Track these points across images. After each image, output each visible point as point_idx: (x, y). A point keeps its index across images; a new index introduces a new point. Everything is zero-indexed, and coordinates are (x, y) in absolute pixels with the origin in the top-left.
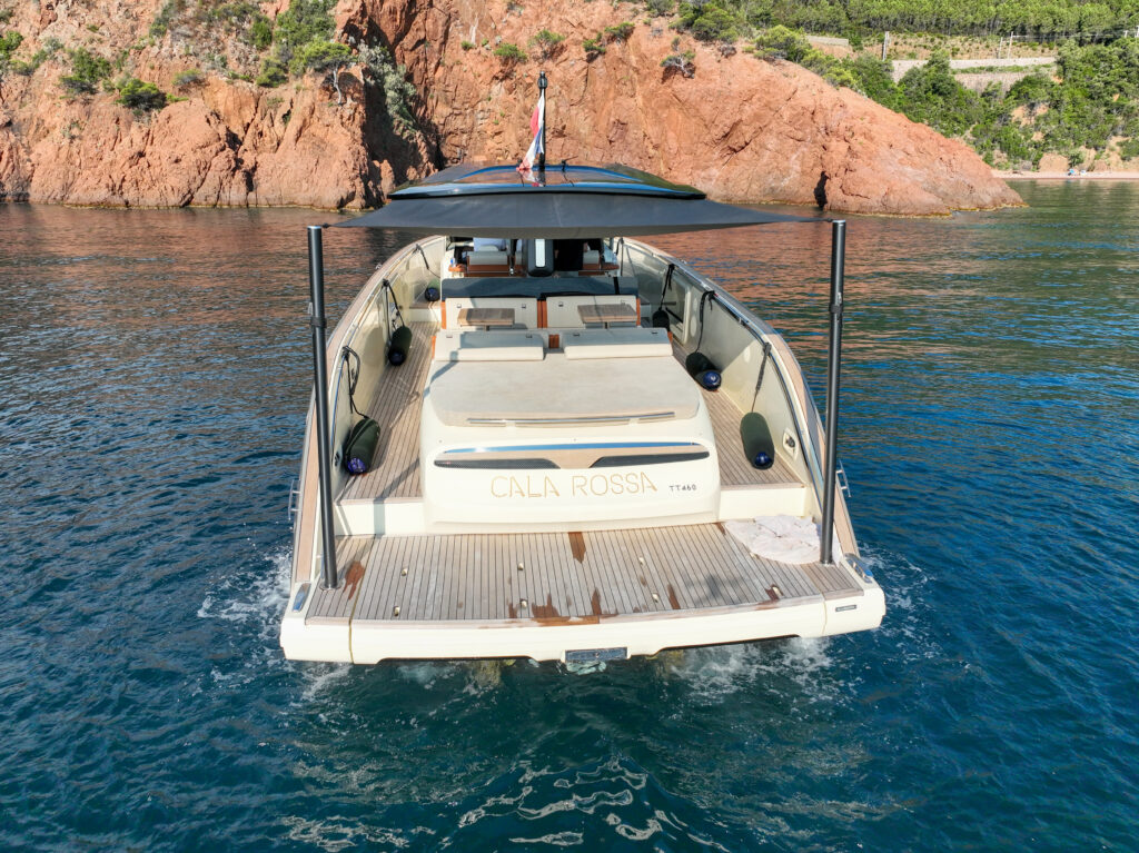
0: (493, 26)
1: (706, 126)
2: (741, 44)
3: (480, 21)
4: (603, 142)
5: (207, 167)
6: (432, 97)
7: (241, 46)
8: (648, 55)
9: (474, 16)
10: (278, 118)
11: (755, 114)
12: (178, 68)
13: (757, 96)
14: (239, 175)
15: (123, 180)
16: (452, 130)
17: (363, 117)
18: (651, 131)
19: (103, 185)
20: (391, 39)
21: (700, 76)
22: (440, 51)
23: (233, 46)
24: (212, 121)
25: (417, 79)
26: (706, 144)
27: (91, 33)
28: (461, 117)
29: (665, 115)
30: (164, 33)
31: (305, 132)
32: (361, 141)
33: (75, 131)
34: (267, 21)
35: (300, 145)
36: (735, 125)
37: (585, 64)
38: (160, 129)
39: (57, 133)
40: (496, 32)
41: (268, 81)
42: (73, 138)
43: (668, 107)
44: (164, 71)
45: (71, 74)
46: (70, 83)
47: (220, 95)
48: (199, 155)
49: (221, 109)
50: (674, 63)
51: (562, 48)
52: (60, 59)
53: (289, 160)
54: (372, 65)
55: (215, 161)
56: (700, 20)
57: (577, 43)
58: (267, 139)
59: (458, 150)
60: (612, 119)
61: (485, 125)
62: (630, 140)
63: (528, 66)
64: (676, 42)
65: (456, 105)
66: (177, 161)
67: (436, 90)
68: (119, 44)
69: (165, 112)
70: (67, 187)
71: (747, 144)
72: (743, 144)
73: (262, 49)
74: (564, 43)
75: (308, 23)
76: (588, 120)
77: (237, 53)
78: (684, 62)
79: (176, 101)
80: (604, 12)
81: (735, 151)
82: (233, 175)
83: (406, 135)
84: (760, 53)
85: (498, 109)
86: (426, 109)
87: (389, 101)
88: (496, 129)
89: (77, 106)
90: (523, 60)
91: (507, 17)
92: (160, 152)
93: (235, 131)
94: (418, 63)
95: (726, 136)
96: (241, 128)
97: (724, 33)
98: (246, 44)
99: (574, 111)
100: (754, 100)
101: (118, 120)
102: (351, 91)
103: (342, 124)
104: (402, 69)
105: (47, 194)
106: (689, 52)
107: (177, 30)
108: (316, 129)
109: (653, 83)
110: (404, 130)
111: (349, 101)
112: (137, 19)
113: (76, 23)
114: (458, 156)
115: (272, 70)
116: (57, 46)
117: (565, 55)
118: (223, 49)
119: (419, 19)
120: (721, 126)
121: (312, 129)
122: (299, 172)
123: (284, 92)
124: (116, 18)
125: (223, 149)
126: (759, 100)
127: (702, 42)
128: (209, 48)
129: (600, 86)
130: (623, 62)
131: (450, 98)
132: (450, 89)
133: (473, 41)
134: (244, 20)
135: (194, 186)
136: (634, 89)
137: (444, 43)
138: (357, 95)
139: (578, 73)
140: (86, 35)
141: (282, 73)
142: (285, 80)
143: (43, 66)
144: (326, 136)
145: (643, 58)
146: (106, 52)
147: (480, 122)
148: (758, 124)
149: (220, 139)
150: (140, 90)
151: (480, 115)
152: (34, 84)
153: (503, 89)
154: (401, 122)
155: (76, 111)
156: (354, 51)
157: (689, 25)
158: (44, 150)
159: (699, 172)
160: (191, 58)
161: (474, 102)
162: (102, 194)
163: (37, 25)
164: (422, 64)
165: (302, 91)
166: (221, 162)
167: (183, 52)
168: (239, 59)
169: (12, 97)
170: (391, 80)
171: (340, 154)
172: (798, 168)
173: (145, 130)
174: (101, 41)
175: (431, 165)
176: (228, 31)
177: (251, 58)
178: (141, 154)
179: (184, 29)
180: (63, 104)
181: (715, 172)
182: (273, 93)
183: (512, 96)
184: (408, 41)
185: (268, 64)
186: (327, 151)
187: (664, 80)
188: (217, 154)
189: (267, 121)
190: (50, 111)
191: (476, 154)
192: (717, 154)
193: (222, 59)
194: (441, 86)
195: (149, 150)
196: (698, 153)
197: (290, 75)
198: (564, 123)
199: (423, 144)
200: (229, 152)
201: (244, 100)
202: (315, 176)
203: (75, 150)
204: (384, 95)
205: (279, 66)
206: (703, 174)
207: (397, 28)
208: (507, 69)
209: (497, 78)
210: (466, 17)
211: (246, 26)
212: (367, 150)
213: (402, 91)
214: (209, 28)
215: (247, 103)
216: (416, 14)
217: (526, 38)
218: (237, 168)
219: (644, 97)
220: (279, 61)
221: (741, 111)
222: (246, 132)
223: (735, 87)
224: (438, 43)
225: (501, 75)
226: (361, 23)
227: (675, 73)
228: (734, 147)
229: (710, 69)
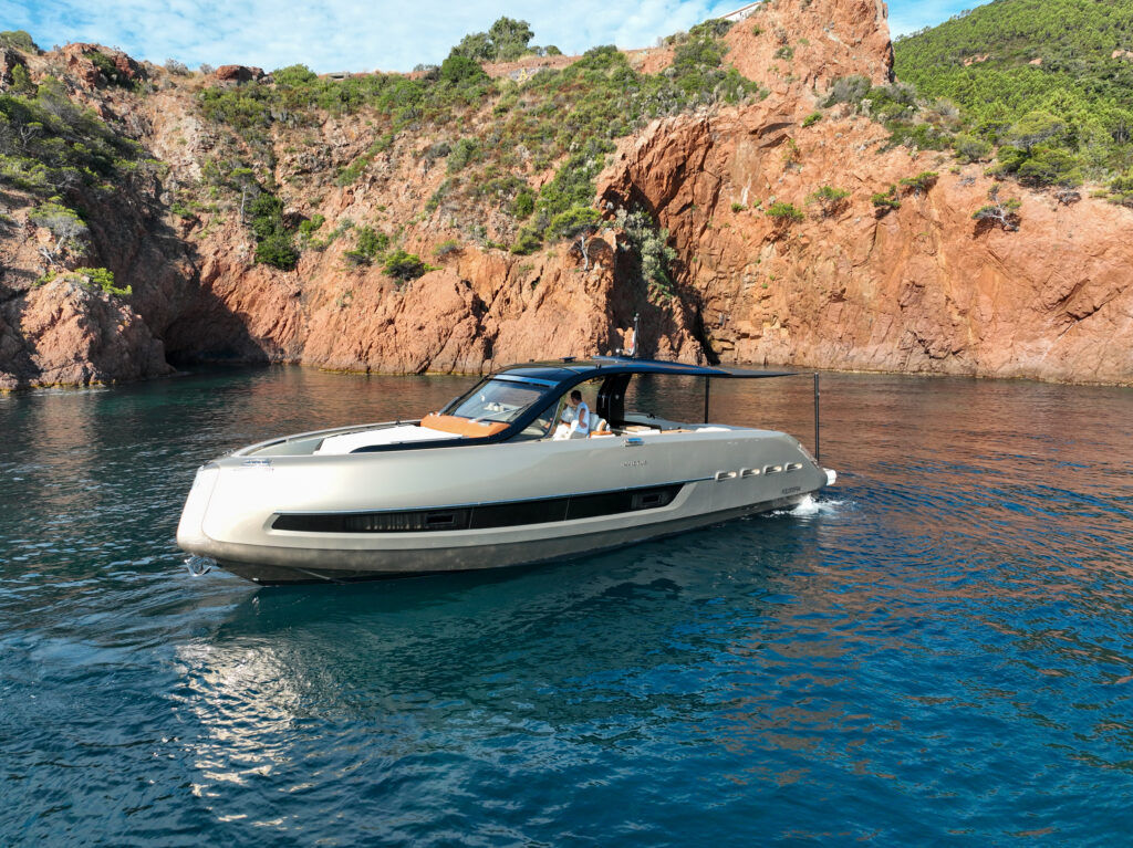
0: (767, 186)
1: (1035, 287)
2: (1087, 189)
3: (753, 182)
4: (892, 307)
5: (449, 334)
6: (696, 261)
7: (503, 216)
8: (955, 206)
9: (746, 178)
10: (528, 283)
11: (1110, 272)
12: (441, 240)
13: (1113, 249)
14: (479, 342)
15: (371, 346)
16: (715, 294)
17: (610, 284)
18: (955, 294)
19: (352, 351)
20: (656, 204)
21: (1026, 228)
22: (708, 214)
23: (495, 216)
24: (461, 289)
25: (680, 244)
26: (1034, 310)
27: (378, 212)
28: (725, 281)
29: (976, 276)
30: (435, 208)
31: (548, 299)
32: (604, 309)
33: (347, 301)
34: (531, 192)
35: (540, 312)
36: (1079, 286)
37: (874, 220)
38: (412, 296)
39: (334, 301)
40: (770, 191)
41: (522, 248)
42: (344, 306)
43: (979, 265)
44: (430, 242)
45: (354, 249)
46: (351, 256)
47: (474, 263)
48: (442, 323)
49: (474, 277)
50: (991, 215)
51: (847, 204)
52: (348, 236)
53: (529, 329)
54: (629, 230)
55: (456, 328)
56: (1030, 162)
57: (864, 198)
58: (513, 306)
59: (720, 315)
60: (905, 281)
61: (750, 288)
62: (928, 305)
63: (804, 226)
64: (995, 190)
65: (721, 268)
66: (421, 328)
67: (700, 254)
68: (400, 222)
69: (420, 281)
70: (330, 351)
71: (1096, 309)
72: (1091, 310)
73: (523, 218)
74: (849, 199)
75: (569, 192)
76: (875, 282)
77: (497, 224)
78: (1004, 213)
79: (432, 270)
80: (899, 163)
81: (1078, 318)
82: (472, 343)
83: (660, 300)
84: (1118, 197)
85: (768, 272)
86: (689, 273)
87: (645, 266)
88: (765, 292)
89: (354, 277)
90: (799, 220)
91: (783, 176)
92: (407, 319)
93: (483, 298)
94: (683, 226)
95: (1064, 300)
96: (489, 295)
97: (1061, 177)
98: (507, 214)
99: (857, 271)
100: (1108, 254)
101: (382, 289)
102: (601, 257)
103: (586, 290)
104: (665, 233)
105: (314, 357)
106: (1011, 201)
107: (449, 205)
108: (560, 296)
109: (960, 240)
110: (658, 296)
111: (597, 266)
112: (420, 198)
113: (368, 205)
114: (719, 321)
115: (529, 237)
116: (348, 225)
117: (849, 212)
118: (485, 220)
119: (687, 183)
120: (1057, 287)
121: (555, 296)
122: (536, 340)
123: (536, 259)
124: (403, 199)
125: (466, 316)
126: (1116, 254)
127: (1031, 189)
128: (473, 220)
129: (890, 245)
130: (921, 216)
131: (715, 262)
132: (716, 252)
133: (744, 202)
134: (510, 192)
135: (433, 353)
136: (934, 246)
137: (713, 206)
138: (605, 261)
139: (864, 231)
140: (374, 213)
141: (536, 241)
142: (539, 247)
143: (335, 243)
144: (569, 302)
145: (948, 210)
146: (388, 228)
147: (746, 286)
148: (1113, 285)
149: (465, 306)
150: (402, 261)
151: (747, 279)
152: (325, 259)
153: (774, 251)
154: (655, 287)
155: (351, 282)
156: (612, 216)
157: (1012, 170)
158: (320, 317)
159: (1021, 343)
160: (454, 230)
161: (741, 265)
162: (349, 359)
163: (339, 208)
164: (687, 228)
165: (553, 258)
166: (461, 330)
167: (448, 225)
168: (498, 229)
169: (306, 270)
170: (649, 244)
171: (579, 321)
173: (399, 298)
174: (385, 219)
175: (685, 332)
176: (493, 204)
177: (510, 228)
178: (391, 322)
179: (454, 204)
180: (344, 275)
181: (1046, 343)
182: (525, 260)
183: (785, 257)
184: (674, 205)
185: (525, 232)
186: (568, 319)
187: (976, 235)
188: (459, 322)
189: (515, 288)
190: (332, 282)
191: (740, 319)
192: (1050, 322)
193: (482, 230)
194: (706, 250)
195: (399, 317)
196: (1022, 320)
197: (545, 244)
198: (844, 286)
199: (679, 310)
200: (473, 320)
201: (496, 268)
202: (551, 344)
203: (343, 317)
204: (640, 260)
205: (534, 234)
206: (1029, 346)
207: (663, 192)
208: (780, 230)
209: (768, 240)
210: (737, 179)
211: (511, 197)
212: (609, 317)
213: (661, 255)
214: (476, 201)
215: (498, 271)
216: (684, 179)
217: (804, 196)
218: (478, 334)
219: (947, 254)
220: (535, 230)
221: (1087, 269)
222: (494, 299)
223: (1079, 240)
224: (706, 206)
225: (773, 237)
226: (623, 189)
227: (992, 226)
228: (1075, 313)
229: (1042, 219)
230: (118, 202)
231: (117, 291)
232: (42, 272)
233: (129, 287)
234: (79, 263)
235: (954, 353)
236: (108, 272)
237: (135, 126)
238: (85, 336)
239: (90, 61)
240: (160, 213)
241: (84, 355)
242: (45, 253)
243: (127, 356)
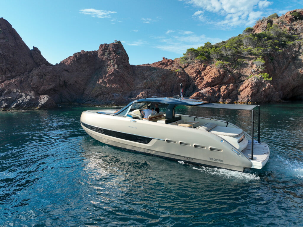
230: (285, 54)
231: (268, 79)
232: (250, 76)
233: (271, 78)
234: (261, 72)
236: (267, 74)
237: (299, 31)
238: (251, 91)
239: (291, 16)
240: (298, 55)
241: (250, 96)
242: (252, 71)
243: (263, 96)
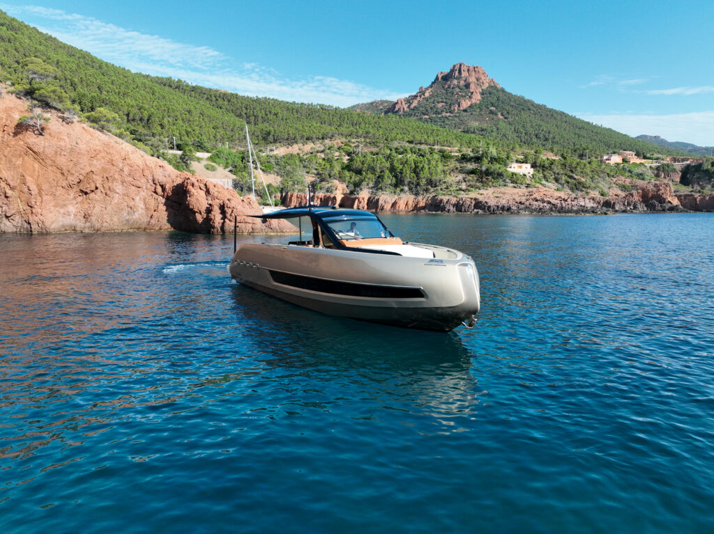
1: (63, 174)
11: (103, 167)
13: (101, 155)
21: (50, 134)
26: (64, 188)
29: (19, 163)
36: (88, 175)
43: (20, 156)
71: (97, 188)
72: (94, 189)
81: (86, 193)
95: (79, 182)
100: (99, 157)
120: (77, 174)
126: (103, 157)
148: (105, 175)
157: (28, 94)
172: (143, 207)
181: (72, 209)
187: (16, 134)
192: (72, 196)
196: (57, 194)
206: (62, 211)
221: (90, 165)
223: (82, 146)
227: (27, 130)
228: (85, 190)
229: (59, 131)
235: (7, 217)
